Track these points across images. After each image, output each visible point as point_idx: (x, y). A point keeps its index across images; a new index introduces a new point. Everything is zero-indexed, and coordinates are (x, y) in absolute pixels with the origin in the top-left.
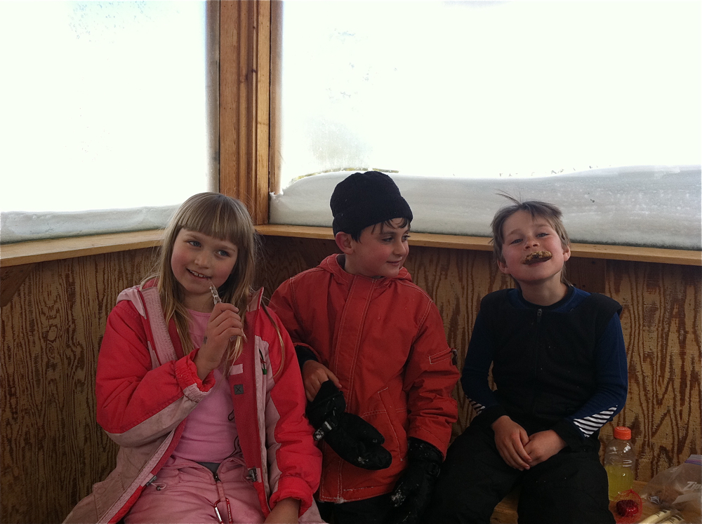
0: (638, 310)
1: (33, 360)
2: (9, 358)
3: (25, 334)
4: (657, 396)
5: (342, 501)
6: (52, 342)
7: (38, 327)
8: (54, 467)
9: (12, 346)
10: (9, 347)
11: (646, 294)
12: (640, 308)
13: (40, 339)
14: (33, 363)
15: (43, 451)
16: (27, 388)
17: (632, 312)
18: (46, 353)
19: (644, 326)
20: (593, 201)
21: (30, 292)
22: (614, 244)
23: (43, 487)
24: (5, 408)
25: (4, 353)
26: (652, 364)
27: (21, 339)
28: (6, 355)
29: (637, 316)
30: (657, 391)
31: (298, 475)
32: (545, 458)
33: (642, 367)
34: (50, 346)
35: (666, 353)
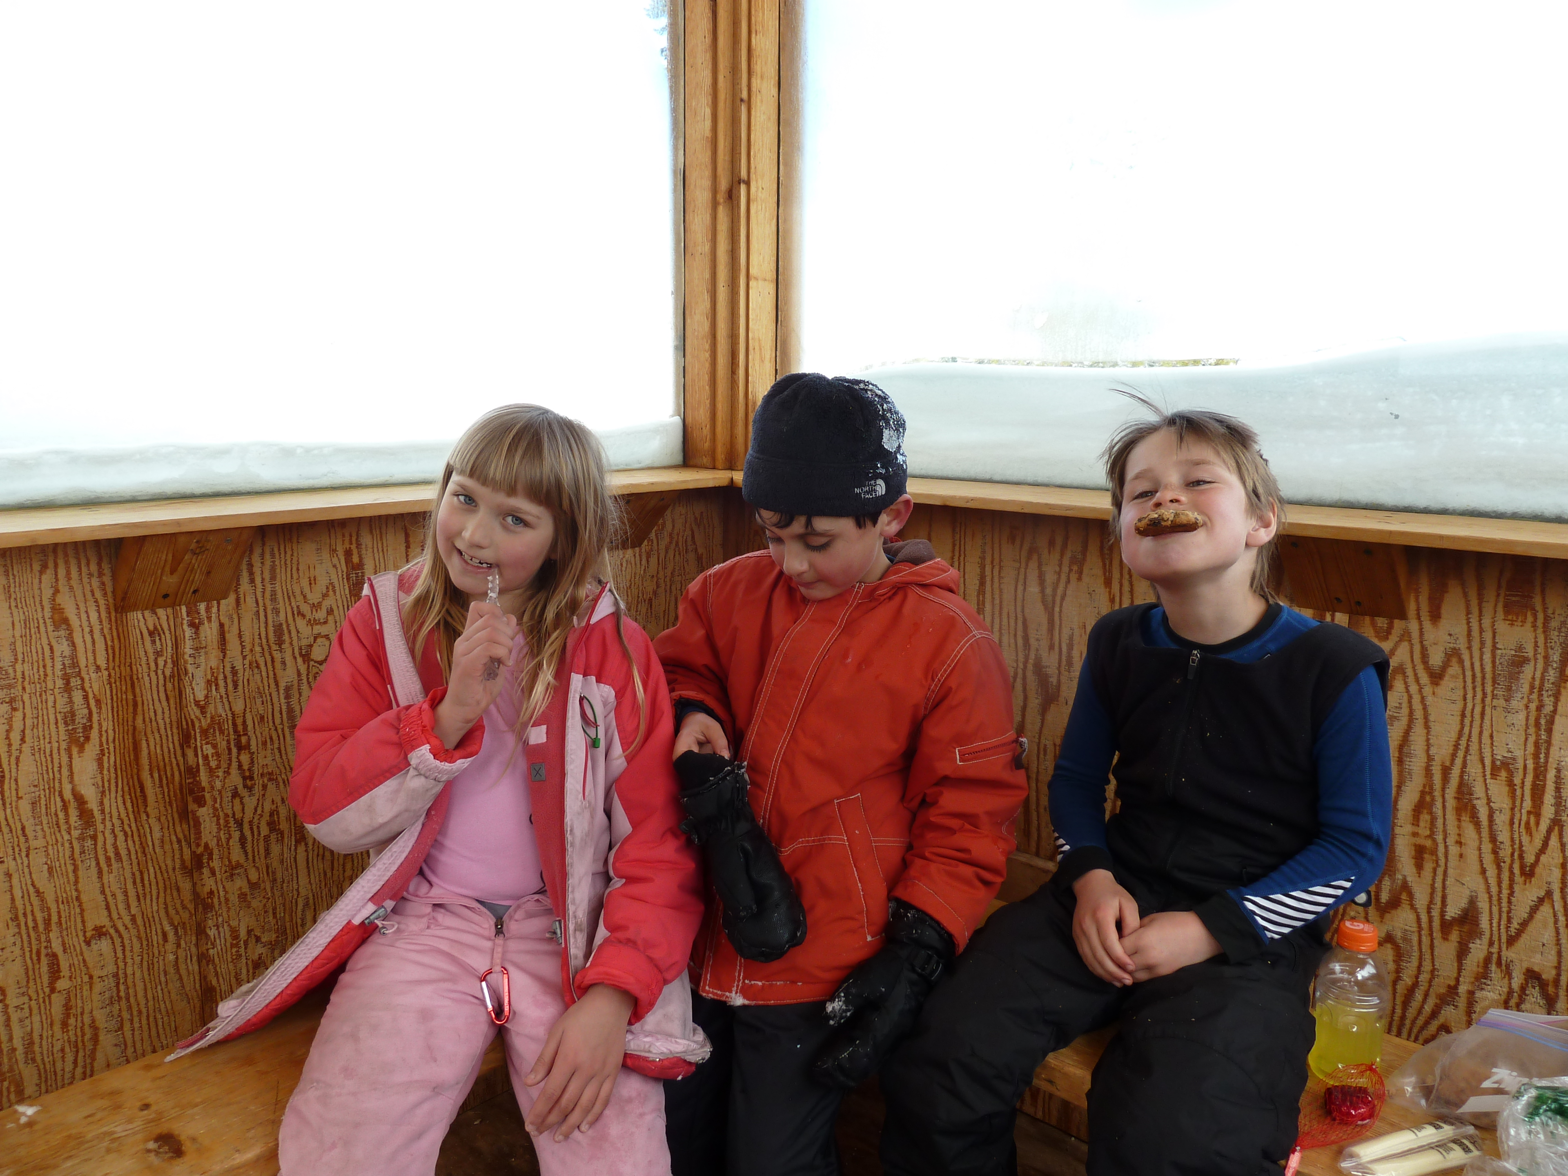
0: (1481, 660)
1: (282, 692)
2: (236, 686)
3: (266, 648)
4: (1521, 857)
5: (738, 1000)
6: (321, 663)
7: (291, 638)
8: (329, 874)
9: (239, 666)
10: (233, 668)
11: (1502, 626)
12: (1487, 657)
13: (295, 658)
14: (282, 696)
15: (306, 844)
16: (271, 738)
17: (1467, 664)
18: (309, 683)
19: (1494, 696)
20: (1397, 417)
21: (273, 578)
22: (1444, 512)
23: (307, 904)
24: (229, 768)
25: (225, 677)
26: (1511, 784)
27: (258, 655)
28: (229, 680)
29: (1479, 675)
30: (1521, 846)
31: (630, 942)
32: (1165, 970)
33: (1487, 789)
34: (315, 670)
35: (1547, 762)
